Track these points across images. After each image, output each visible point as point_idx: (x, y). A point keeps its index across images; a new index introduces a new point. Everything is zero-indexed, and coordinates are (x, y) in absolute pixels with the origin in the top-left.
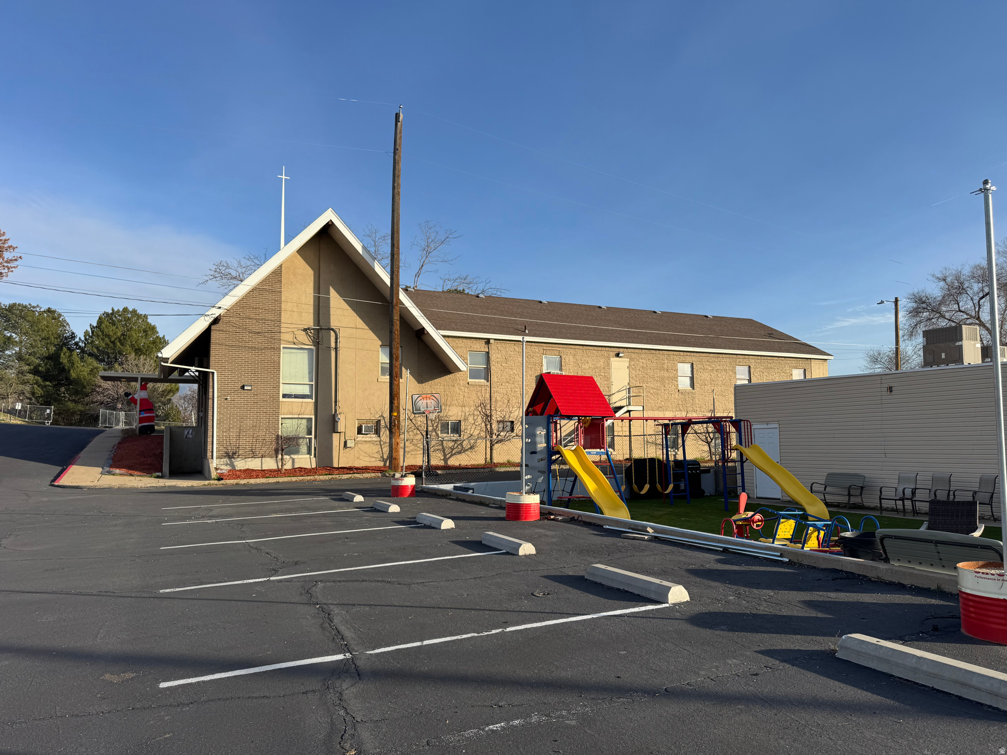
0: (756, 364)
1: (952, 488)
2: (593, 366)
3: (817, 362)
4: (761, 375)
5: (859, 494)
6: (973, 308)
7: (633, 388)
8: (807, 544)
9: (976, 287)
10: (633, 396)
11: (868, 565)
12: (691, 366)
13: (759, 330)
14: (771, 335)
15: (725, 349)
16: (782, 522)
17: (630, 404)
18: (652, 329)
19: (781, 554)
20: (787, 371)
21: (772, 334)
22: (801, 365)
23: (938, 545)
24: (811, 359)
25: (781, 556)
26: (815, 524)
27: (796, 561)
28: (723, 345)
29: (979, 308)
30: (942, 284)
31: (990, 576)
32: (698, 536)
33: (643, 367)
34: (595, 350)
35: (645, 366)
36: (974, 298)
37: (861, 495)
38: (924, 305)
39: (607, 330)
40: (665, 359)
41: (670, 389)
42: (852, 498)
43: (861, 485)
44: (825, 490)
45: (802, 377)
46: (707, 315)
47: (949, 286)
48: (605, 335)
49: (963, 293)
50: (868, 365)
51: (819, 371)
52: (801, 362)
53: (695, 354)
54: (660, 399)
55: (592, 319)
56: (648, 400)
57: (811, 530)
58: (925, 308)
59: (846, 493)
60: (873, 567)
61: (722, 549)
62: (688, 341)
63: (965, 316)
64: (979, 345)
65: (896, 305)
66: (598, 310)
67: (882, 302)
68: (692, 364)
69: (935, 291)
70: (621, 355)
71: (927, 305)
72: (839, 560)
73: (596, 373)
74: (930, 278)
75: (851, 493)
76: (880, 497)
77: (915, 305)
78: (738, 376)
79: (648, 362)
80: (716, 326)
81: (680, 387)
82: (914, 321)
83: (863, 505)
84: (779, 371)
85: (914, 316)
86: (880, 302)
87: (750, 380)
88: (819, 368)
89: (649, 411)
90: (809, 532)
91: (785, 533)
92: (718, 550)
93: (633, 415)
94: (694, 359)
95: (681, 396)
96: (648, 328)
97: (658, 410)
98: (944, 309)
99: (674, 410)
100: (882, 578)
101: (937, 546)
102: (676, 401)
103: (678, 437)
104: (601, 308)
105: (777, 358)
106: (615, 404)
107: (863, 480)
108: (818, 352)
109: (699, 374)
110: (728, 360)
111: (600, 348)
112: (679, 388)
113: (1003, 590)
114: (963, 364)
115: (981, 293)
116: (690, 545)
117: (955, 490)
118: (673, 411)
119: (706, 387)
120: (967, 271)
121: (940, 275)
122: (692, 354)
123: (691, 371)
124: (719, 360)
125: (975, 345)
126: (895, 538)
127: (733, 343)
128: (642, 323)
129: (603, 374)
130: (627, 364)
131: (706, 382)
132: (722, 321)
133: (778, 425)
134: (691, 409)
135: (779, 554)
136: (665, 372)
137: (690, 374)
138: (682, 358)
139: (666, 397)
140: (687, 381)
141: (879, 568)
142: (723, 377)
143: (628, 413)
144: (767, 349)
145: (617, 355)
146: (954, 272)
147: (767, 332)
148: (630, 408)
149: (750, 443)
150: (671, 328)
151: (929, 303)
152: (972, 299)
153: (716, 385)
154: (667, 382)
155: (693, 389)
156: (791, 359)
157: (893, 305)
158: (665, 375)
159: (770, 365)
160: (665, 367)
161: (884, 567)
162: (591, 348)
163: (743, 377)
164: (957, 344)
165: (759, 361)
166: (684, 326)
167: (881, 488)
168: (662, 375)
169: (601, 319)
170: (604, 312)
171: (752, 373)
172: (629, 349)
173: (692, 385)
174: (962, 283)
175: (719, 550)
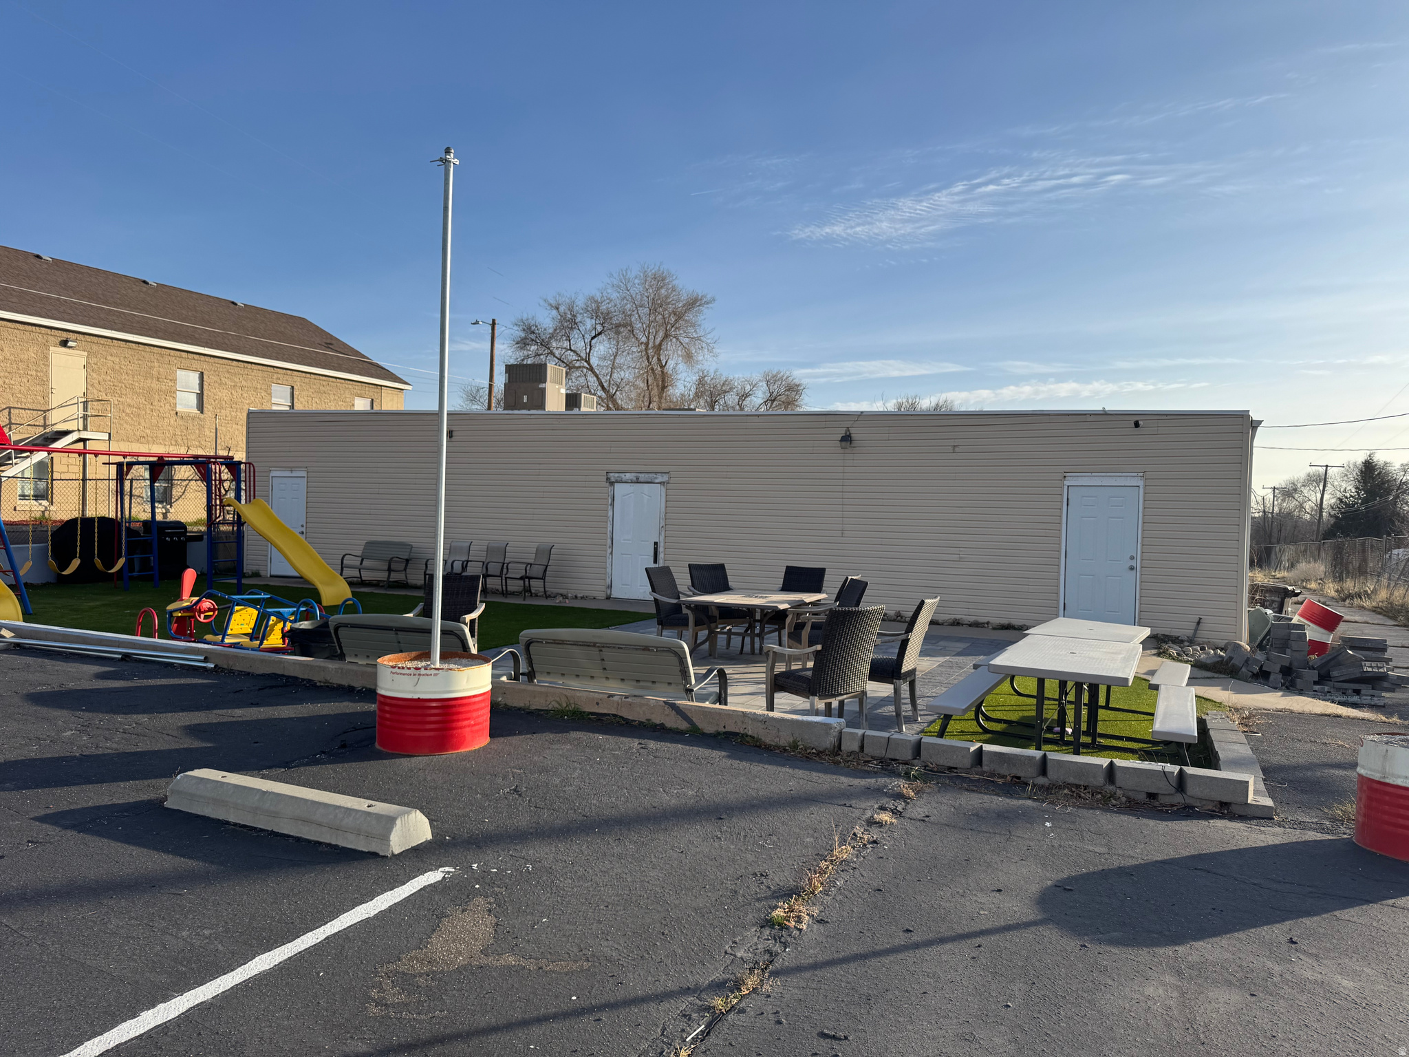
0: (302, 384)
1: (507, 560)
2: (12, 357)
3: (390, 391)
4: (310, 402)
5: (403, 569)
6: (584, 348)
7: (94, 403)
8: (267, 640)
9: (589, 323)
10: (92, 416)
11: (316, 664)
12: (199, 377)
13: (314, 335)
14: (330, 346)
15: (256, 356)
16: (237, 611)
17: (85, 429)
18: (135, 309)
19: (206, 658)
20: (348, 400)
21: (331, 344)
22: (367, 392)
23: (399, 632)
24: (381, 386)
25: (206, 660)
26: (279, 612)
27: (225, 667)
28: (254, 350)
29: (590, 349)
30: (554, 312)
31: (406, 671)
32: (88, 638)
33: (113, 370)
34: (18, 329)
35: (117, 367)
36: (586, 336)
37: (405, 569)
38: (533, 336)
39: (47, 297)
40: (155, 361)
41: (161, 409)
42: (393, 574)
43: (406, 557)
44: (361, 564)
45: (368, 408)
46: (235, 301)
47: (561, 316)
48: (43, 306)
49: (575, 328)
50: (464, 405)
51: (390, 403)
52: (367, 389)
53: (207, 359)
54: (143, 424)
55: (18, 275)
56: (120, 424)
57: (273, 621)
58: (533, 340)
59: (386, 568)
60: (320, 667)
61: (120, 656)
62: (197, 336)
63: (575, 357)
64: (563, 391)
65: (493, 329)
66: (34, 260)
67: (477, 323)
68: (202, 373)
69: (546, 321)
70: (70, 344)
71: (536, 337)
72: (281, 661)
73: (19, 369)
74: (542, 303)
75: (392, 567)
76: (425, 572)
77: (523, 335)
78: (274, 400)
79: (123, 362)
80: (248, 320)
81: (179, 409)
82: (521, 354)
83: (407, 583)
84: (336, 398)
85: (521, 348)
86: (475, 321)
87: (292, 407)
88: (392, 400)
89: (122, 442)
90: (271, 622)
91: (242, 626)
92: (113, 659)
93: (90, 445)
94: (205, 366)
95: (180, 422)
96: (128, 306)
97: (138, 441)
98: (554, 344)
99: (166, 443)
100: (330, 681)
101: (397, 634)
102: (170, 428)
103: (172, 485)
104: (41, 258)
105: (334, 380)
106: (55, 427)
107: (409, 550)
108: (392, 378)
109: (212, 390)
110: (260, 374)
111: (30, 328)
112: (177, 410)
113: (419, 688)
114: (545, 409)
115: (594, 332)
116: (71, 653)
117: (510, 563)
118: (165, 445)
119: (222, 411)
120: (580, 303)
121: (553, 303)
122: (203, 358)
123: (199, 384)
124: (246, 372)
125: (559, 389)
126: (351, 627)
127: (270, 349)
128: (119, 296)
129: (34, 373)
130: (83, 361)
131: (224, 403)
132: (258, 314)
133: (306, 472)
134: (197, 443)
135: (203, 658)
136: (154, 381)
137: (198, 389)
138: (185, 363)
139: (154, 421)
140: (193, 399)
141: (328, 667)
142: (252, 398)
143: (82, 444)
144: (320, 365)
145: (64, 343)
146: (568, 301)
147: (325, 341)
148: (85, 435)
149: (252, 497)
150: (172, 312)
151: (539, 334)
152: (583, 336)
153: (239, 410)
154: (157, 397)
155: (202, 412)
156: (354, 383)
157: (490, 328)
158: (154, 385)
159: (323, 388)
160: (154, 373)
161: (334, 667)
162: (9, 324)
163: (281, 401)
164: (541, 386)
165: (307, 380)
166: (194, 313)
167: (428, 560)
168: (148, 385)
169: (38, 278)
170: (46, 266)
171: (295, 396)
172: (87, 337)
173: (201, 406)
174: (574, 316)
175: (117, 658)
